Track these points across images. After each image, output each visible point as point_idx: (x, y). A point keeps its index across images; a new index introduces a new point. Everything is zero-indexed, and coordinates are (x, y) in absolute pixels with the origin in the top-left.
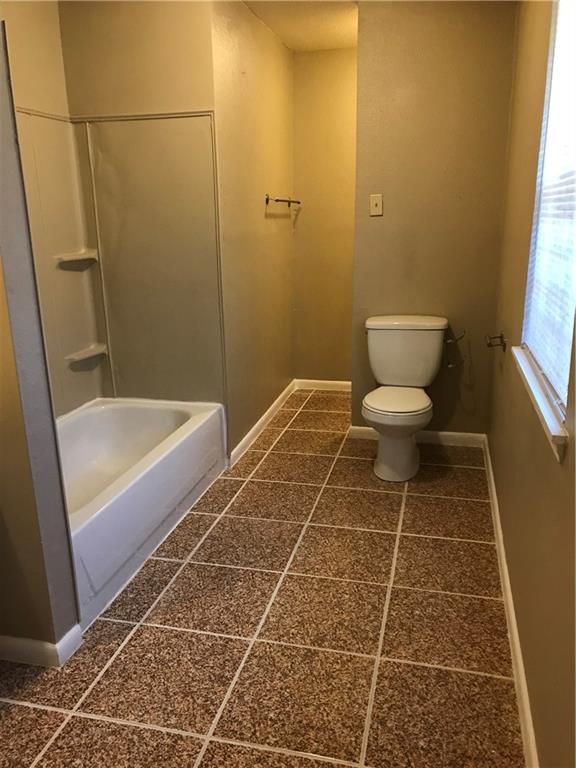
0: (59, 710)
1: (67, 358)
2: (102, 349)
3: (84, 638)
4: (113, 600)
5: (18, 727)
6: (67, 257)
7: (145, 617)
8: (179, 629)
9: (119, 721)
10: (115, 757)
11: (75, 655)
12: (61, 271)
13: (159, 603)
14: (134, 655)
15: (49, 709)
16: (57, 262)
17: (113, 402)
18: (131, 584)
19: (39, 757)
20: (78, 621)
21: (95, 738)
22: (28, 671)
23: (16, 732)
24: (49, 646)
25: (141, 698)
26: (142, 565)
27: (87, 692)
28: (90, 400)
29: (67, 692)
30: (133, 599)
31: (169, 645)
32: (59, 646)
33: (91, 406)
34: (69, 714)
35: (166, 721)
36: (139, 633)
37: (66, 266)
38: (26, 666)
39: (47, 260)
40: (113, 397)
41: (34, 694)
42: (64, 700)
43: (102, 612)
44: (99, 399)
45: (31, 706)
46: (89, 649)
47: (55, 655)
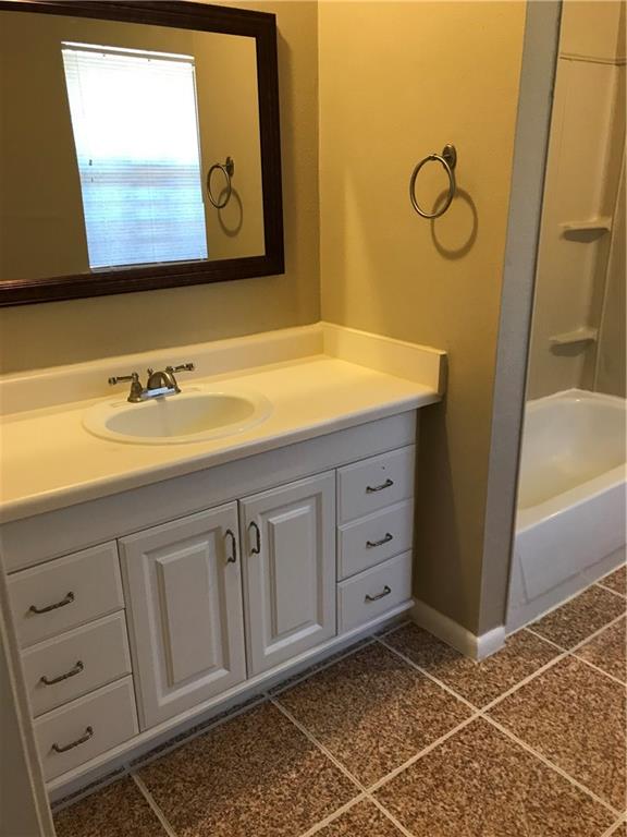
0: (469, 704)
1: (552, 338)
2: (591, 334)
3: (506, 642)
4: (543, 615)
5: (427, 701)
6: (574, 225)
7: (576, 648)
8: (615, 679)
9: (527, 747)
10: (515, 782)
11: (494, 656)
12: (564, 241)
13: (596, 638)
14: (555, 683)
15: (459, 698)
16: (561, 231)
17: (591, 397)
18: (568, 605)
19: (440, 740)
20: (504, 622)
21: (498, 751)
22: (447, 651)
23: (424, 705)
24: (471, 636)
25: (554, 735)
26: (585, 589)
27: (499, 699)
28: (565, 389)
29: (480, 689)
30: (567, 622)
31: (598, 692)
32: (480, 640)
33: (566, 396)
34: (477, 713)
35: (576, 773)
36: (565, 663)
37: (571, 235)
38: (445, 645)
39: (554, 226)
40: (592, 391)
41: (448, 676)
42: (475, 697)
43: (530, 623)
44: (574, 390)
45: (444, 687)
46: (509, 656)
47: (475, 648)
